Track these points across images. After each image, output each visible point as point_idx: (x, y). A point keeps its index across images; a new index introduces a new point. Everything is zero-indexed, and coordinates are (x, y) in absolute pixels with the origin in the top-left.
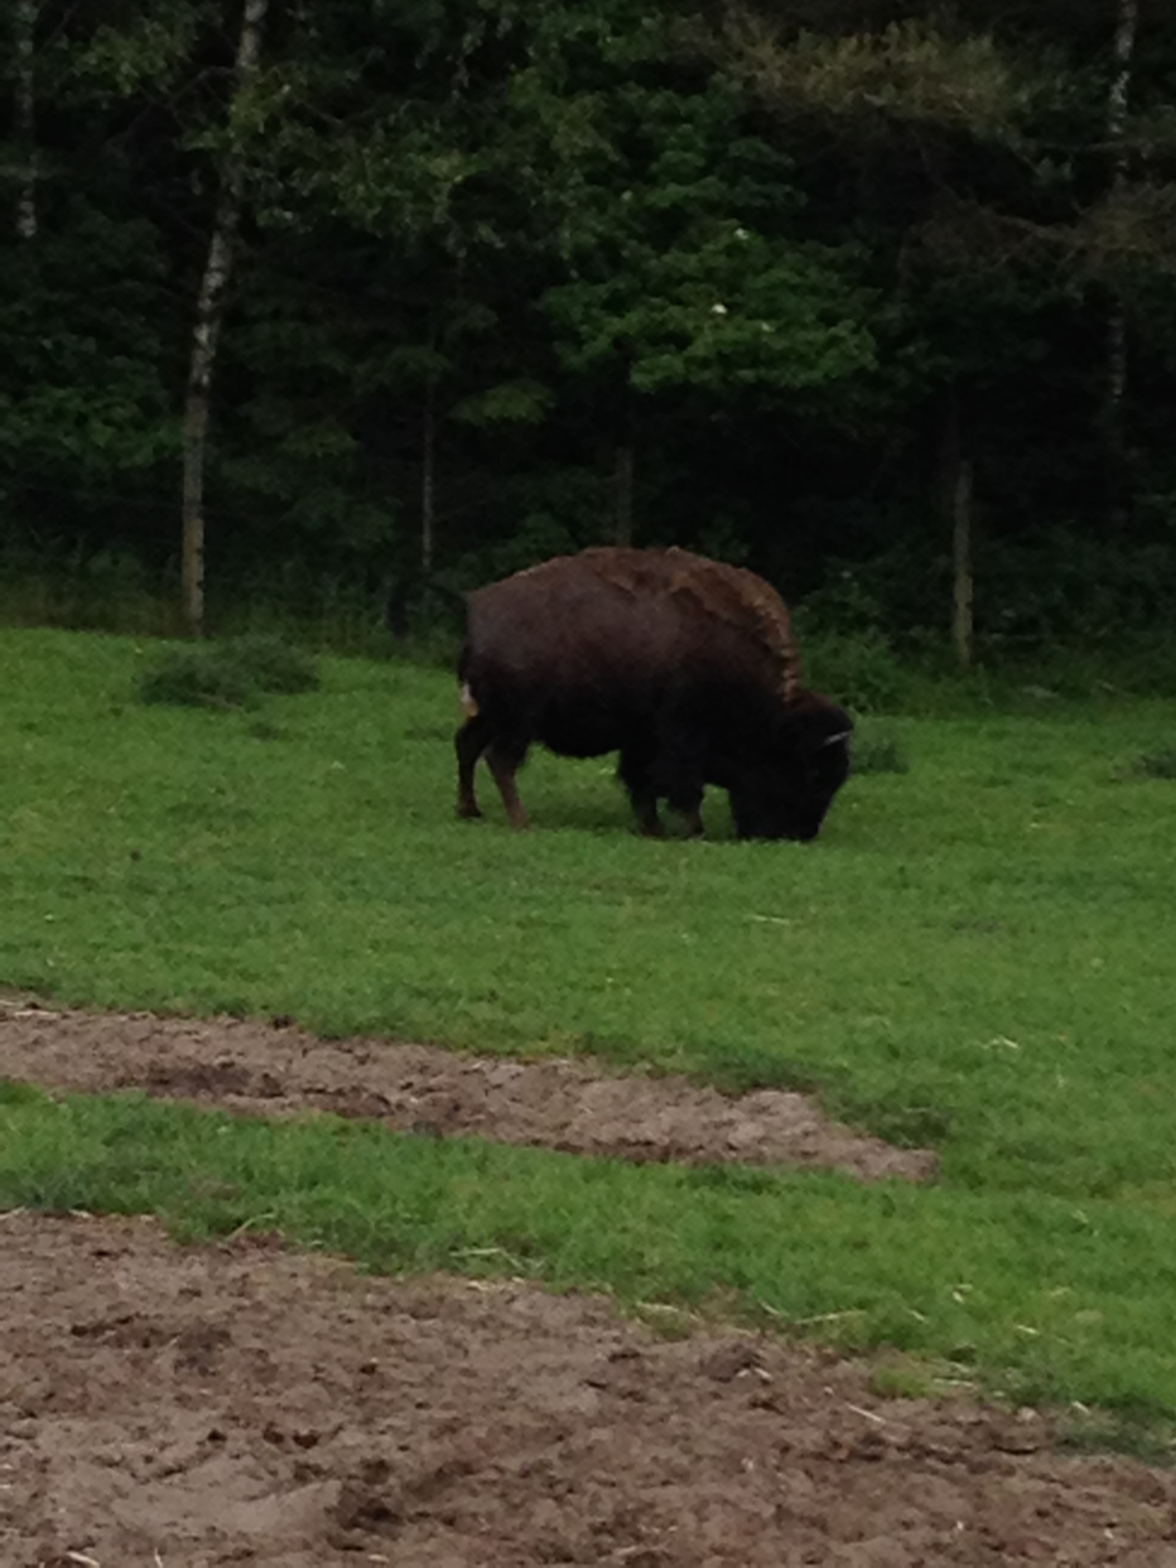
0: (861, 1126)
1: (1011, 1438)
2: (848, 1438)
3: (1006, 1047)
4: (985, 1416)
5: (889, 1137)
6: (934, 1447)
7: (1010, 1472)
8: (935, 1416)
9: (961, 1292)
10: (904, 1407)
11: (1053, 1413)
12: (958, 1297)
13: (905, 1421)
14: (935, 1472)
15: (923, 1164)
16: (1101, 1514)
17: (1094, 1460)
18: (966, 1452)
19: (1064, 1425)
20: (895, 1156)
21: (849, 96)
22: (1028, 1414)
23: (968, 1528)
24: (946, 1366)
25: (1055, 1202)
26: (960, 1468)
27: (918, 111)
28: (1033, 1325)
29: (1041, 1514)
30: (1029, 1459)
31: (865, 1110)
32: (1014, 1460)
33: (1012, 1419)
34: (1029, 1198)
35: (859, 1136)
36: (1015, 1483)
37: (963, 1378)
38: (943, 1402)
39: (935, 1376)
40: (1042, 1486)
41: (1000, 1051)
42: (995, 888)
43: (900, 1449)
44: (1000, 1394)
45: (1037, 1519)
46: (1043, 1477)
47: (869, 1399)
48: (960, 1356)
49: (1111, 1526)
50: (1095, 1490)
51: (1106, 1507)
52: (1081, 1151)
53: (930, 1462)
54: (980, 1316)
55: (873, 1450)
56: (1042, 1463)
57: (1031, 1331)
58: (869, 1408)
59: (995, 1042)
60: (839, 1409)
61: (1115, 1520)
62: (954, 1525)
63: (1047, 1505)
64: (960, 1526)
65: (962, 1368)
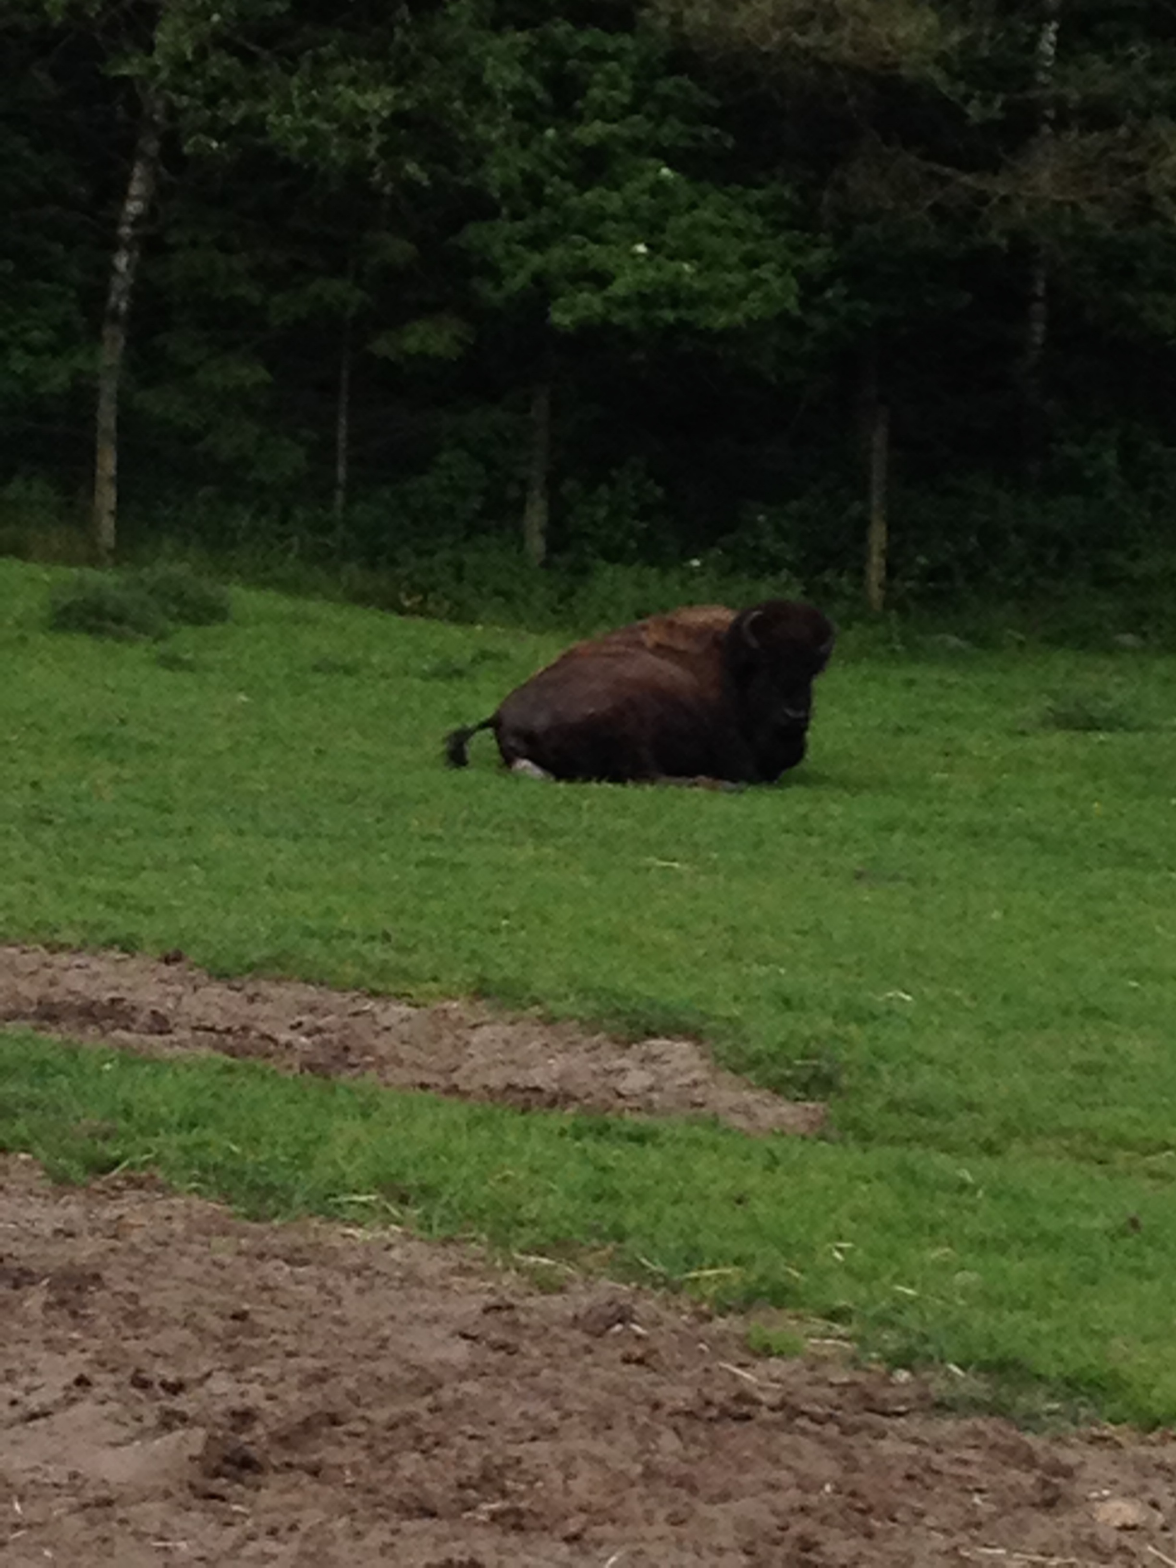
0: (751, 1076)
1: (885, 1401)
2: (719, 1397)
3: (903, 1001)
4: (861, 1377)
5: (778, 1088)
6: (806, 1407)
7: (882, 1435)
8: (807, 1376)
9: (840, 1250)
10: (776, 1366)
11: (926, 1375)
12: (837, 1255)
13: (777, 1381)
14: (804, 1432)
15: (811, 1116)
16: (970, 1479)
17: (968, 1424)
18: (839, 1413)
19: (938, 1387)
20: (785, 1108)
21: (776, 36)
22: (903, 1376)
23: (838, 1491)
24: (820, 1325)
25: (941, 1159)
26: (832, 1430)
27: (847, 53)
28: (912, 1285)
29: (910, 1477)
30: (902, 1420)
31: (755, 1062)
32: (886, 1421)
33: (886, 1381)
34: (915, 1154)
35: (749, 1086)
36: (886, 1446)
37: (840, 1337)
38: (816, 1362)
39: (810, 1335)
40: (913, 1449)
41: (895, 1004)
42: (898, 838)
43: (772, 1409)
44: (874, 1355)
45: (908, 1485)
46: (915, 1441)
47: (745, 1358)
48: (835, 1315)
49: (980, 1491)
50: (969, 1455)
51: (973, 1471)
52: (971, 1107)
53: (802, 1422)
54: (858, 1276)
55: (745, 1409)
56: (914, 1426)
57: (910, 1292)
58: (741, 1366)
59: (890, 994)
60: (714, 1366)
61: (984, 1486)
62: (822, 1487)
63: (916, 1470)
64: (828, 1488)
65: (840, 1329)
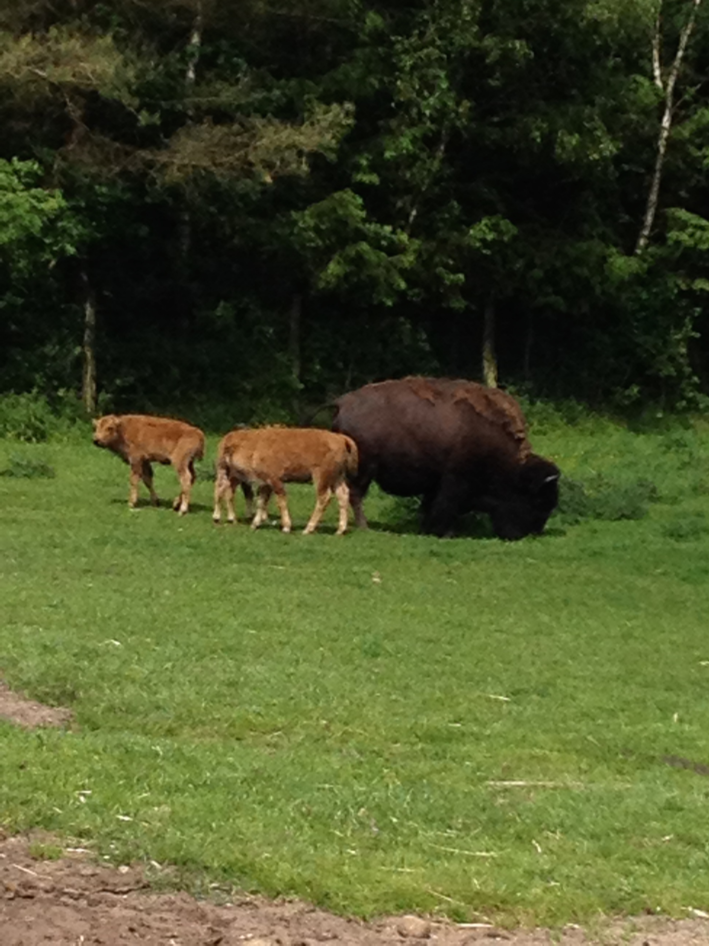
0: (26, 692)
1: (115, 885)
2: (14, 885)
3: (114, 645)
4: (98, 871)
5: (42, 700)
6: (66, 890)
7: (113, 905)
8: (67, 871)
9: (84, 795)
10: (48, 866)
11: (139, 869)
12: (82, 799)
13: (49, 874)
14: (66, 905)
15: (63, 716)
16: (168, 930)
17: (165, 897)
18: (87, 893)
19: (147, 876)
20: (46, 711)
21: (25, 69)
22: (124, 869)
23: (87, 939)
24: (73, 840)
25: (141, 739)
26: (83, 903)
27: (69, 78)
28: (127, 815)
29: (132, 930)
30: (125, 896)
31: (27, 684)
32: (115, 896)
33: (115, 873)
34: (126, 737)
35: (25, 700)
36: (116, 912)
37: (85, 848)
38: (71, 862)
39: (68, 846)
40: (132, 913)
41: (110, 647)
42: (108, 549)
43: (47, 892)
44: (107, 857)
45: (130, 934)
46: (133, 908)
47: (29, 861)
48: (82, 834)
49: (173, 937)
50: (165, 915)
51: (170, 925)
52: (158, 708)
53: (64, 899)
54: (95, 809)
55: (30, 892)
56: (133, 898)
57: (127, 818)
58: (28, 866)
59: (107, 642)
60: (9, 867)
61: (176, 934)
62: (78, 937)
63: (135, 926)
64: (82, 938)
65: (84, 842)
